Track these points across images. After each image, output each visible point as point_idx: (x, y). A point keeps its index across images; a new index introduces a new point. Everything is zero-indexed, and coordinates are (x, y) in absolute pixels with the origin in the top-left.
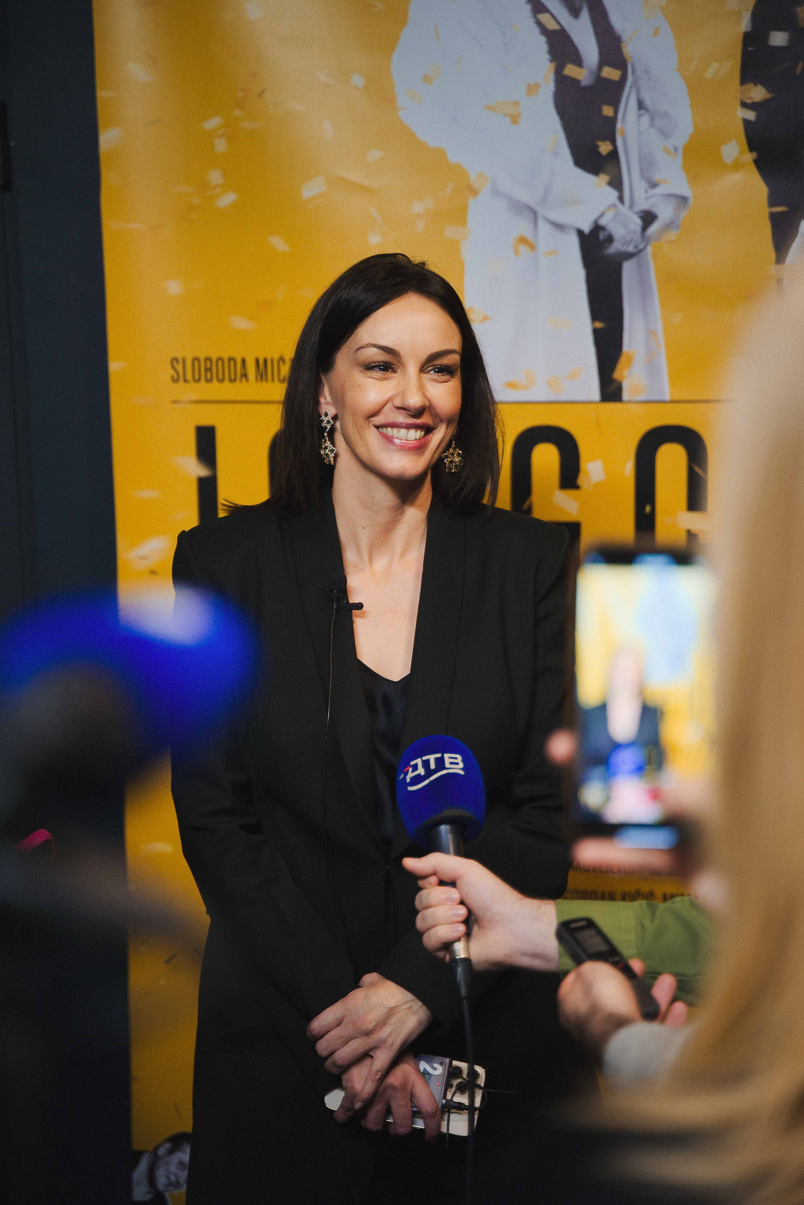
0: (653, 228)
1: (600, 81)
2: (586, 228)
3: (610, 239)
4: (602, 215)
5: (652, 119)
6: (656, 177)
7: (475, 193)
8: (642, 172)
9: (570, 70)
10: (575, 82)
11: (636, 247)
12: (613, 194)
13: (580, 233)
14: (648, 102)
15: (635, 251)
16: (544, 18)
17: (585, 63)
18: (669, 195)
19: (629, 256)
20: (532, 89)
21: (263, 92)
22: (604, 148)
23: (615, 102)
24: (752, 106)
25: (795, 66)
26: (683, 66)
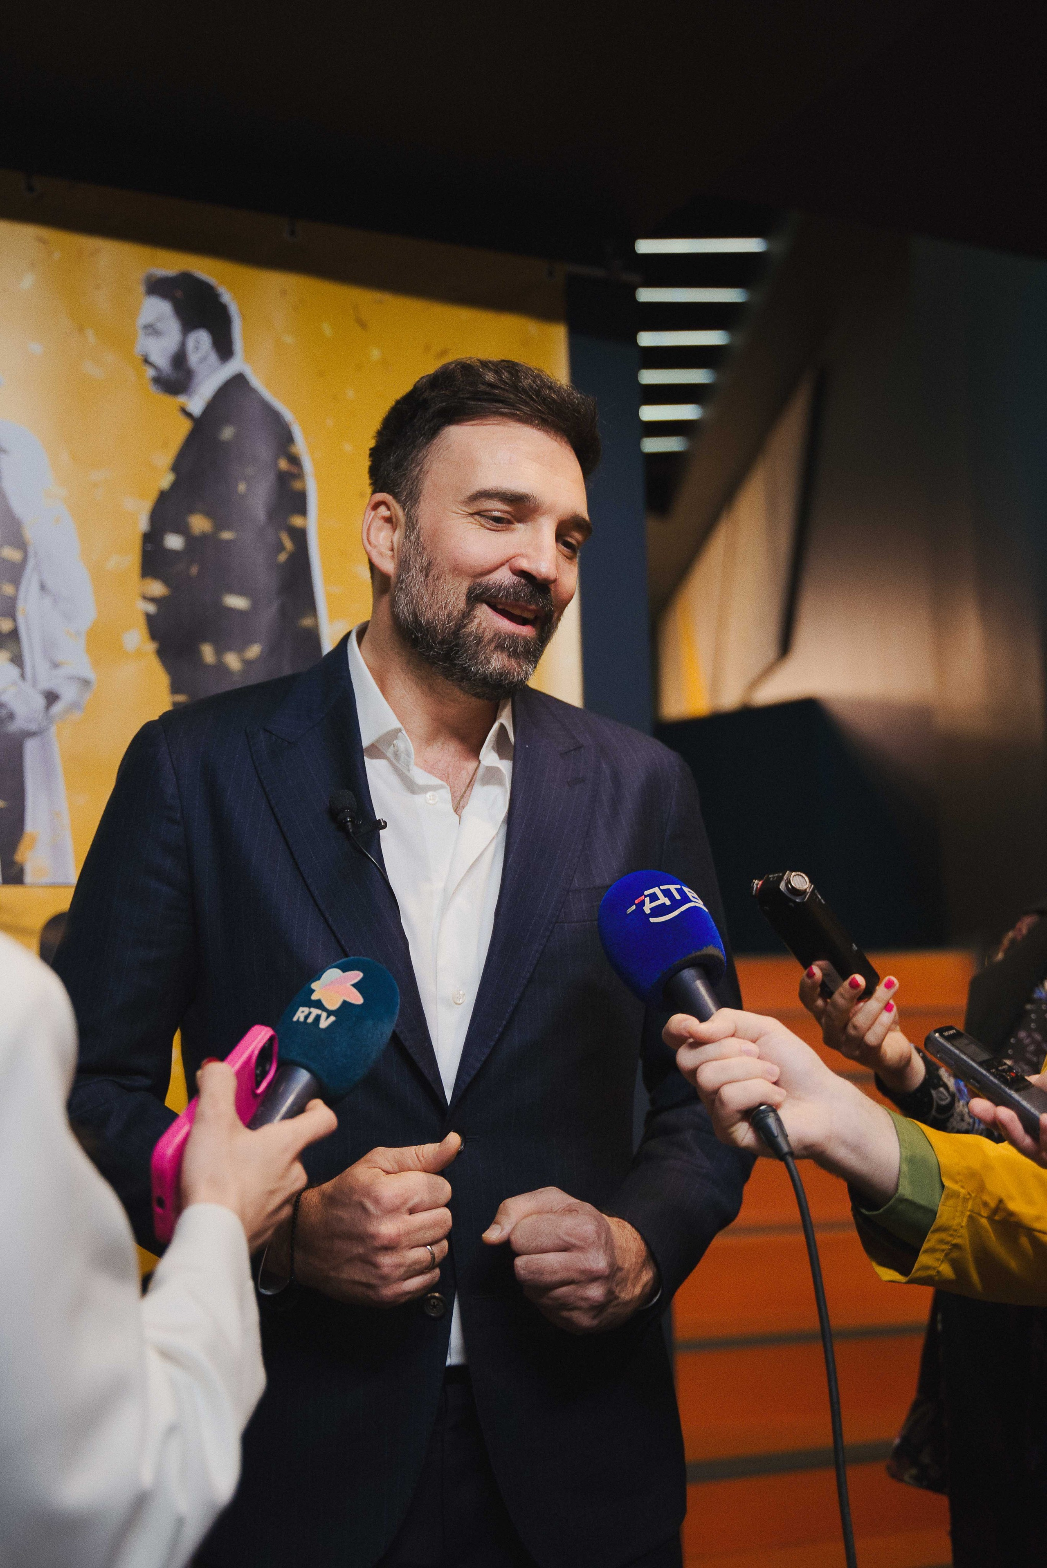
0: (57, 708)
3: (11, 716)
4: (3, 692)
5: (55, 602)
6: (59, 658)
8: (45, 652)
11: (39, 725)
12: (14, 671)
14: (49, 584)
15: (38, 729)
18: (73, 677)
19: (31, 734)
22: (6, 625)
23: (16, 581)
24: (152, 600)
25: (189, 569)
26: (85, 554)
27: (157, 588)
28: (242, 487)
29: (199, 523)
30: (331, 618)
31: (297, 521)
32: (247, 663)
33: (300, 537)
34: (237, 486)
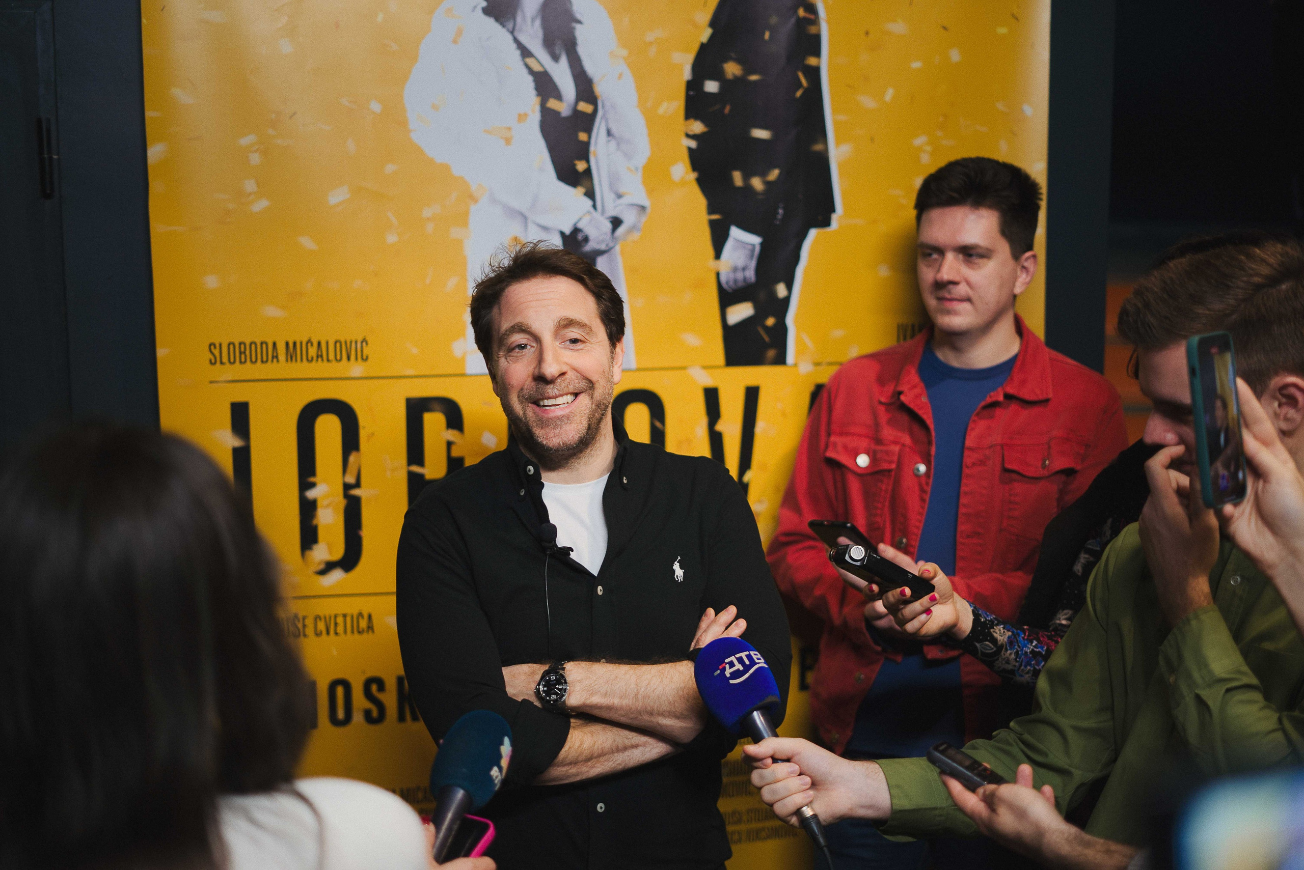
0: (621, 230)
1: (576, 113)
2: (567, 231)
3: (586, 239)
4: (580, 219)
5: (618, 144)
6: (621, 190)
7: (476, 201)
8: (611, 186)
9: (552, 104)
10: (557, 113)
11: (607, 245)
12: (589, 202)
13: (562, 234)
14: (614, 130)
15: (607, 249)
16: (530, 61)
17: (565, 98)
18: (632, 205)
19: (601, 253)
20: (522, 117)
21: (295, 114)
22: (581, 166)
23: (589, 130)
24: (693, 137)
25: (724, 108)
26: (642, 104)
27: (698, 127)
28: (767, 35)
29: (732, 69)
30: (838, 143)
31: (812, 61)
32: (768, 184)
33: (814, 74)
34: (764, 34)
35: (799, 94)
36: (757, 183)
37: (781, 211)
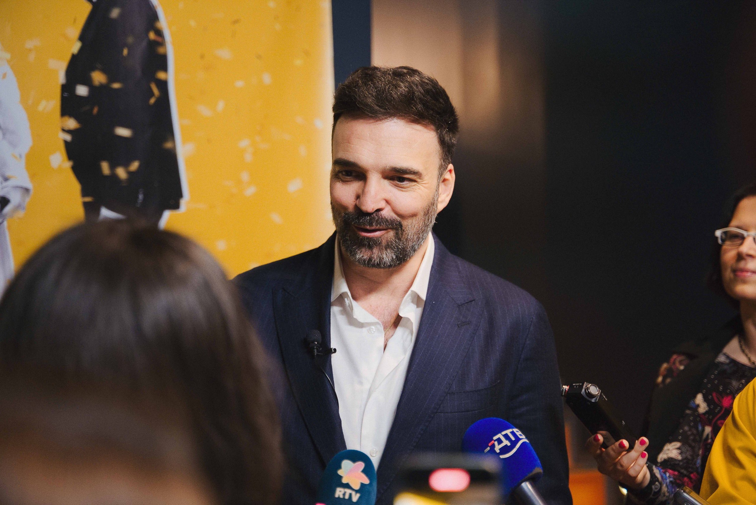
0: (7, 209)
5: (4, 134)
18: (17, 187)
24: (69, 132)
25: (92, 109)
26: (24, 100)
27: (72, 124)
28: (125, 52)
29: (98, 77)
30: (184, 142)
31: (161, 75)
32: (130, 173)
33: (163, 85)
34: (122, 51)
35: (152, 101)
36: (121, 173)
37: (141, 197)
